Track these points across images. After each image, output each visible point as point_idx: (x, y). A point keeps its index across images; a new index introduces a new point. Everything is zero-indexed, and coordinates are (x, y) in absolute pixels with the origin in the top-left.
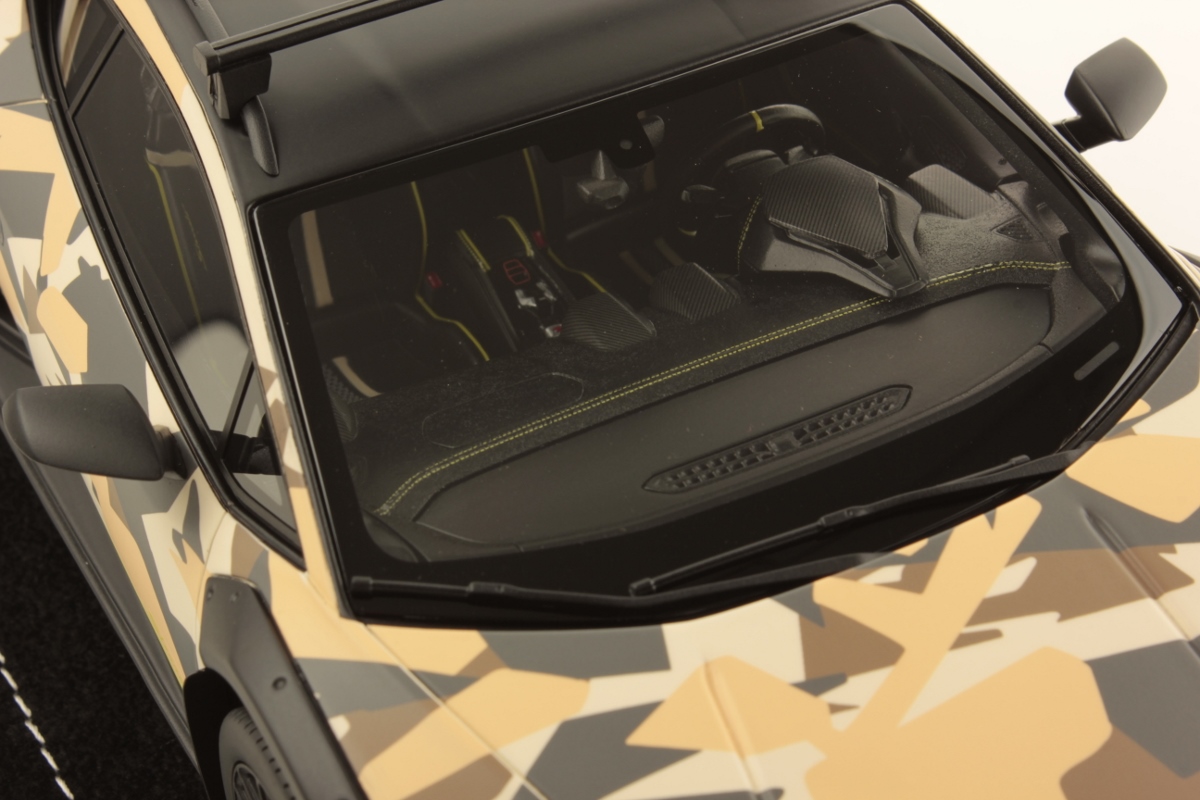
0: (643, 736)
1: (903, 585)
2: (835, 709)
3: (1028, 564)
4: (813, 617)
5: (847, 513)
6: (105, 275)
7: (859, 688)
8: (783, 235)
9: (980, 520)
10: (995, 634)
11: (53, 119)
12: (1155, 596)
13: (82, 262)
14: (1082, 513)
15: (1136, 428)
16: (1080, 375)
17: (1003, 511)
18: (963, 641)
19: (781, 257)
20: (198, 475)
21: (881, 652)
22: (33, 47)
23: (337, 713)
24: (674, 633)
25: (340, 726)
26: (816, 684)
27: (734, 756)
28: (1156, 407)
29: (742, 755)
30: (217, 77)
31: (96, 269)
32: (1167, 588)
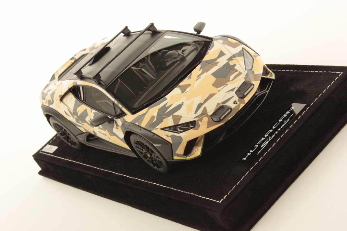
0: (167, 106)
1: (189, 79)
2: (186, 93)
3: (201, 70)
4: (180, 87)
5: (181, 77)
6: (96, 112)
7: (188, 90)
8: (167, 61)
9: (195, 69)
10: (200, 77)
11: (83, 104)
12: (216, 65)
13: (94, 113)
14: (206, 63)
15: (209, 53)
16: (202, 53)
17: (197, 68)
18: (197, 80)
19: (168, 64)
20: (115, 119)
21: (188, 86)
22: (78, 100)
23: (136, 123)
24: (166, 96)
25: (137, 124)
26: (183, 92)
27: (177, 102)
28: (210, 50)
29: (178, 102)
30: (95, 79)
31: (95, 112)
32: (217, 64)
